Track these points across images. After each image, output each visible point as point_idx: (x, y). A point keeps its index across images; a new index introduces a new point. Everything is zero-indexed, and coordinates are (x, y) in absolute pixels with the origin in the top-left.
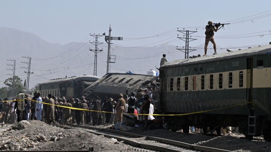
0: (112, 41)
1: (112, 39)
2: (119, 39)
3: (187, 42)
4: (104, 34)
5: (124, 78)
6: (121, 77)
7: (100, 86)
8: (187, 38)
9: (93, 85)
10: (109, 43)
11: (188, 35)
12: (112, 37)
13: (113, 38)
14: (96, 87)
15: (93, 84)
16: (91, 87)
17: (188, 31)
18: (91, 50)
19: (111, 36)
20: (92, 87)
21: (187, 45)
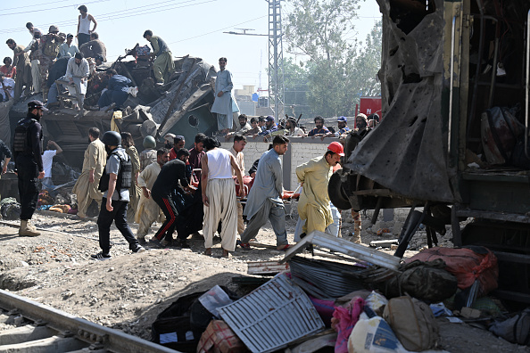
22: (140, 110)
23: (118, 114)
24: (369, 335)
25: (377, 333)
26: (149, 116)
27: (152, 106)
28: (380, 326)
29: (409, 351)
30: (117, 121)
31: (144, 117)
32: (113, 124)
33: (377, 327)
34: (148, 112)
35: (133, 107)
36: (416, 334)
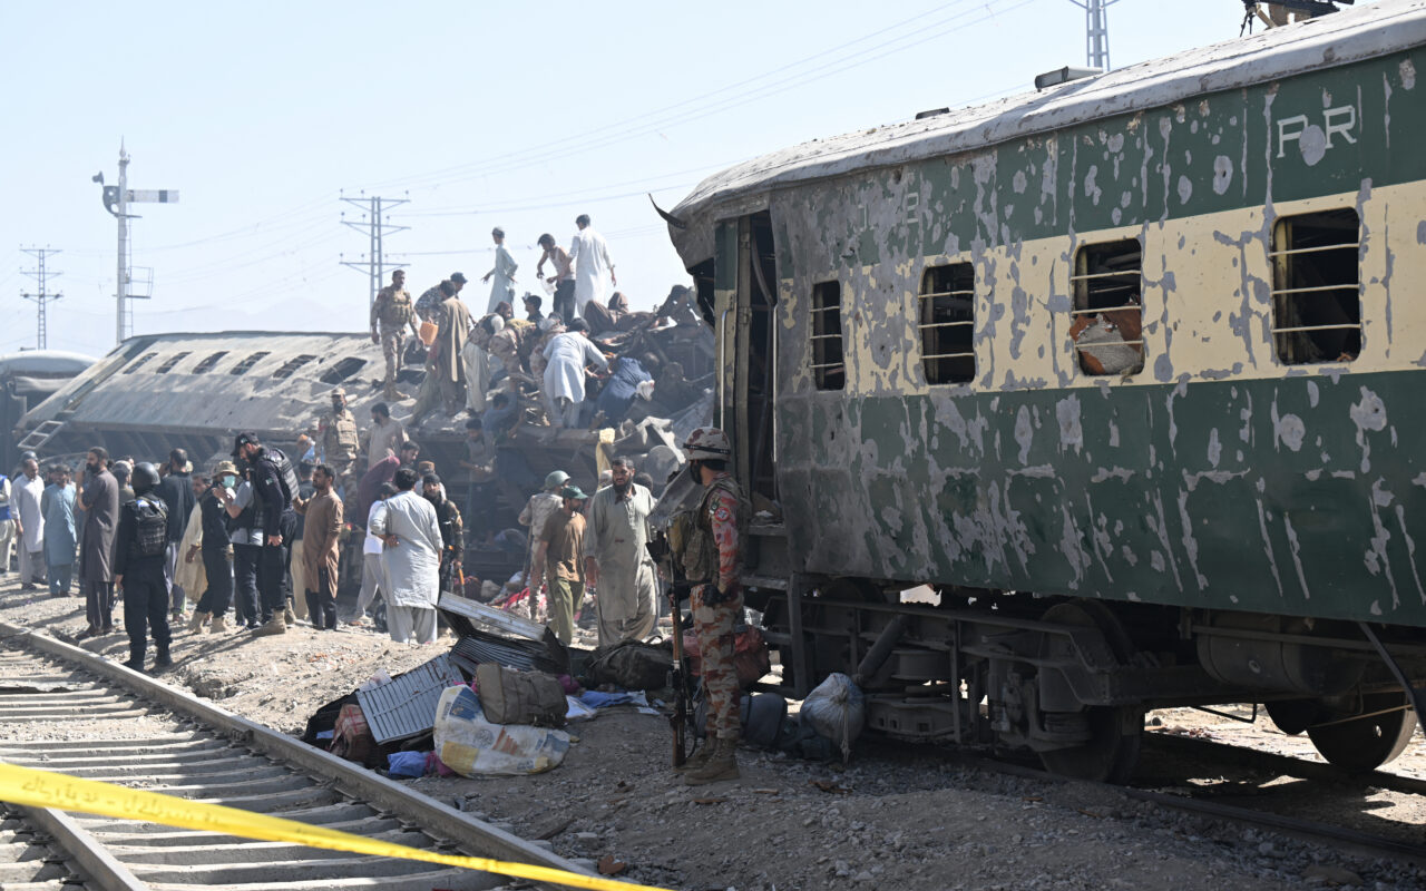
1: (132, 199)
2: (163, 196)
3: (376, 239)
4: (99, 178)
5: (221, 354)
6: (202, 351)
7: (103, 394)
8: (376, 225)
9: (69, 393)
10: (122, 217)
11: (376, 212)
12: (132, 191)
13: (136, 194)
14: (81, 398)
15: (64, 388)
16: (59, 399)
17: (376, 201)
18: (26, 296)
19: (129, 186)
20: (64, 401)
22: (650, 428)
23: (608, 435)
24: (448, 704)
25: (456, 701)
26: (669, 438)
27: (676, 419)
28: (461, 694)
29: (491, 722)
30: (605, 447)
31: (655, 439)
32: (599, 454)
33: (457, 695)
34: (667, 429)
35: (638, 421)
36: (500, 704)
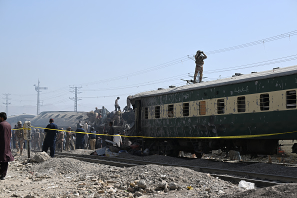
0: (40, 90)
2: (45, 88)
3: (76, 94)
4: (35, 85)
5: (59, 115)
7: (39, 121)
8: (76, 92)
10: (38, 92)
11: (76, 90)
13: (41, 88)
17: (76, 87)
21: (76, 96)
